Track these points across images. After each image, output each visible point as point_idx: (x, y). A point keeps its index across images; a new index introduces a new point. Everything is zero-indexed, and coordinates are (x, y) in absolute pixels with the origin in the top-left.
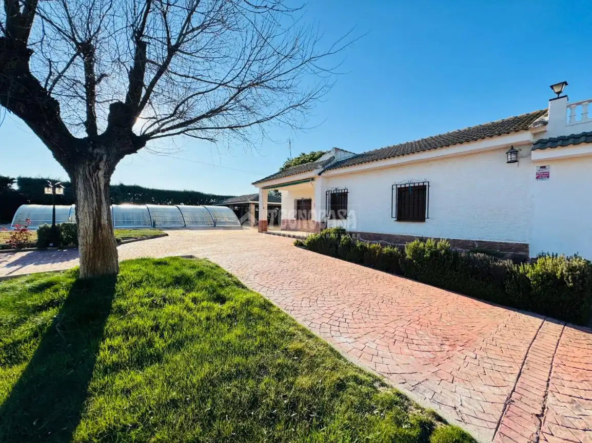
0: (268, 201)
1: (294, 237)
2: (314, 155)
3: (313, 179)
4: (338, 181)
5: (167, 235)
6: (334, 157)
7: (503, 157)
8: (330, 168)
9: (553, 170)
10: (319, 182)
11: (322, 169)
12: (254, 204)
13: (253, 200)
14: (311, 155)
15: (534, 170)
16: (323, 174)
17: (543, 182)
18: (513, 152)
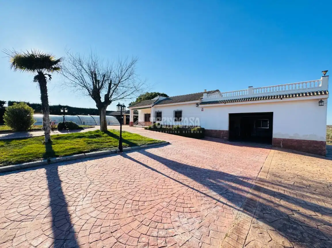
0: (134, 114)
1: (144, 127)
2: (152, 94)
3: (151, 107)
4: (159, 108)
5: (95, 127)
6: (158, 99)
7: (196, 105)
8: (156, 104)
9: (204, 109)
10: (152, 108)
11: (154, 104)
12: (125, 115)
13: (125, 113)
14: (151, 94)
15: (201, 109)
16: (154, 106)
17: (202, 111)
18: (197, 104)
